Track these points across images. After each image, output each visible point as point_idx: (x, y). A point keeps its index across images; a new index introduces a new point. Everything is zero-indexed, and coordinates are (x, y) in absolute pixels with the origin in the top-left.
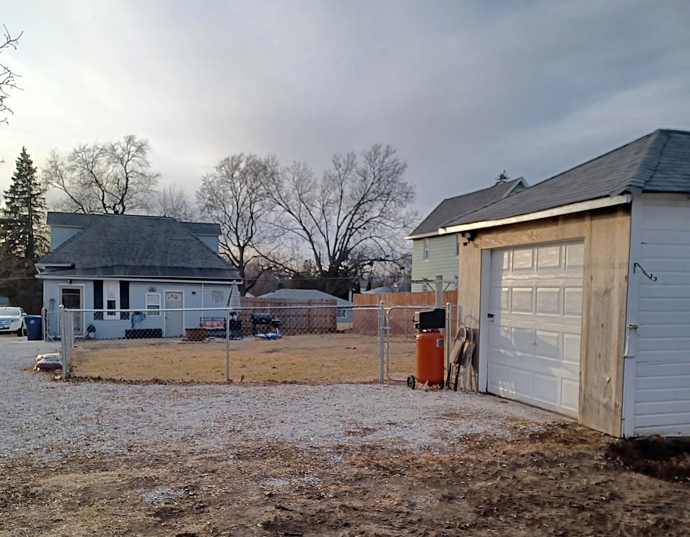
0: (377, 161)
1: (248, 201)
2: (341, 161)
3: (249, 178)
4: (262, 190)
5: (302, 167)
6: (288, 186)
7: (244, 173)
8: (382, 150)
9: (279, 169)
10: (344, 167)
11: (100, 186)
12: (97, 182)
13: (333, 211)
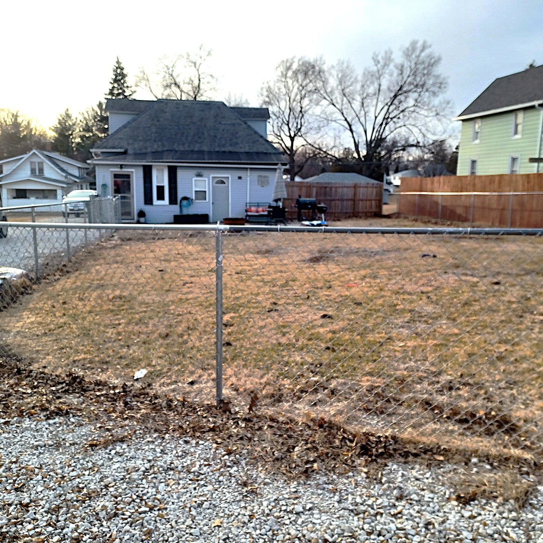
0: (414, 56)
1: (298, 97)
2: (380, 58)
3: (300, 77)
4: (311, 87)
5: (345, 65)
6: (333, 82)
7: (295, 73)
8: (419, 45)
9: (325, 67)
10: (382, 62)
11: (179, 87)
12: (176, 84)
13: (371, 103)
